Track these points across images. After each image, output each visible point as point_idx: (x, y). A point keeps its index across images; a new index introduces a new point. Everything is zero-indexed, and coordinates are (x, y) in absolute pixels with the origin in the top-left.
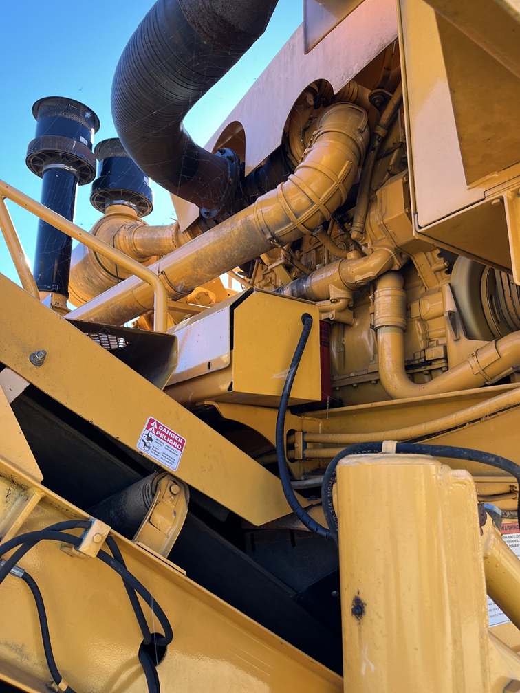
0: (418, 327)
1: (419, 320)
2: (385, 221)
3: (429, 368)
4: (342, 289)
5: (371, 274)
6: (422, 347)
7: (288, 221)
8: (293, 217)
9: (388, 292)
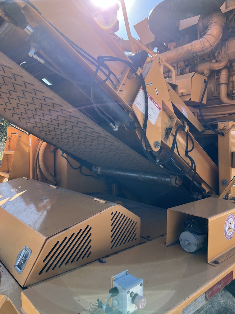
0: (231, 84)
1: (231, 82)
2: (228, 52)
3: (233, 95)
4: (208, 71)
5: (221, 68)
6: (231, 89)
7: (203, 51)
8: (205, 50)
9: (225, 73)
